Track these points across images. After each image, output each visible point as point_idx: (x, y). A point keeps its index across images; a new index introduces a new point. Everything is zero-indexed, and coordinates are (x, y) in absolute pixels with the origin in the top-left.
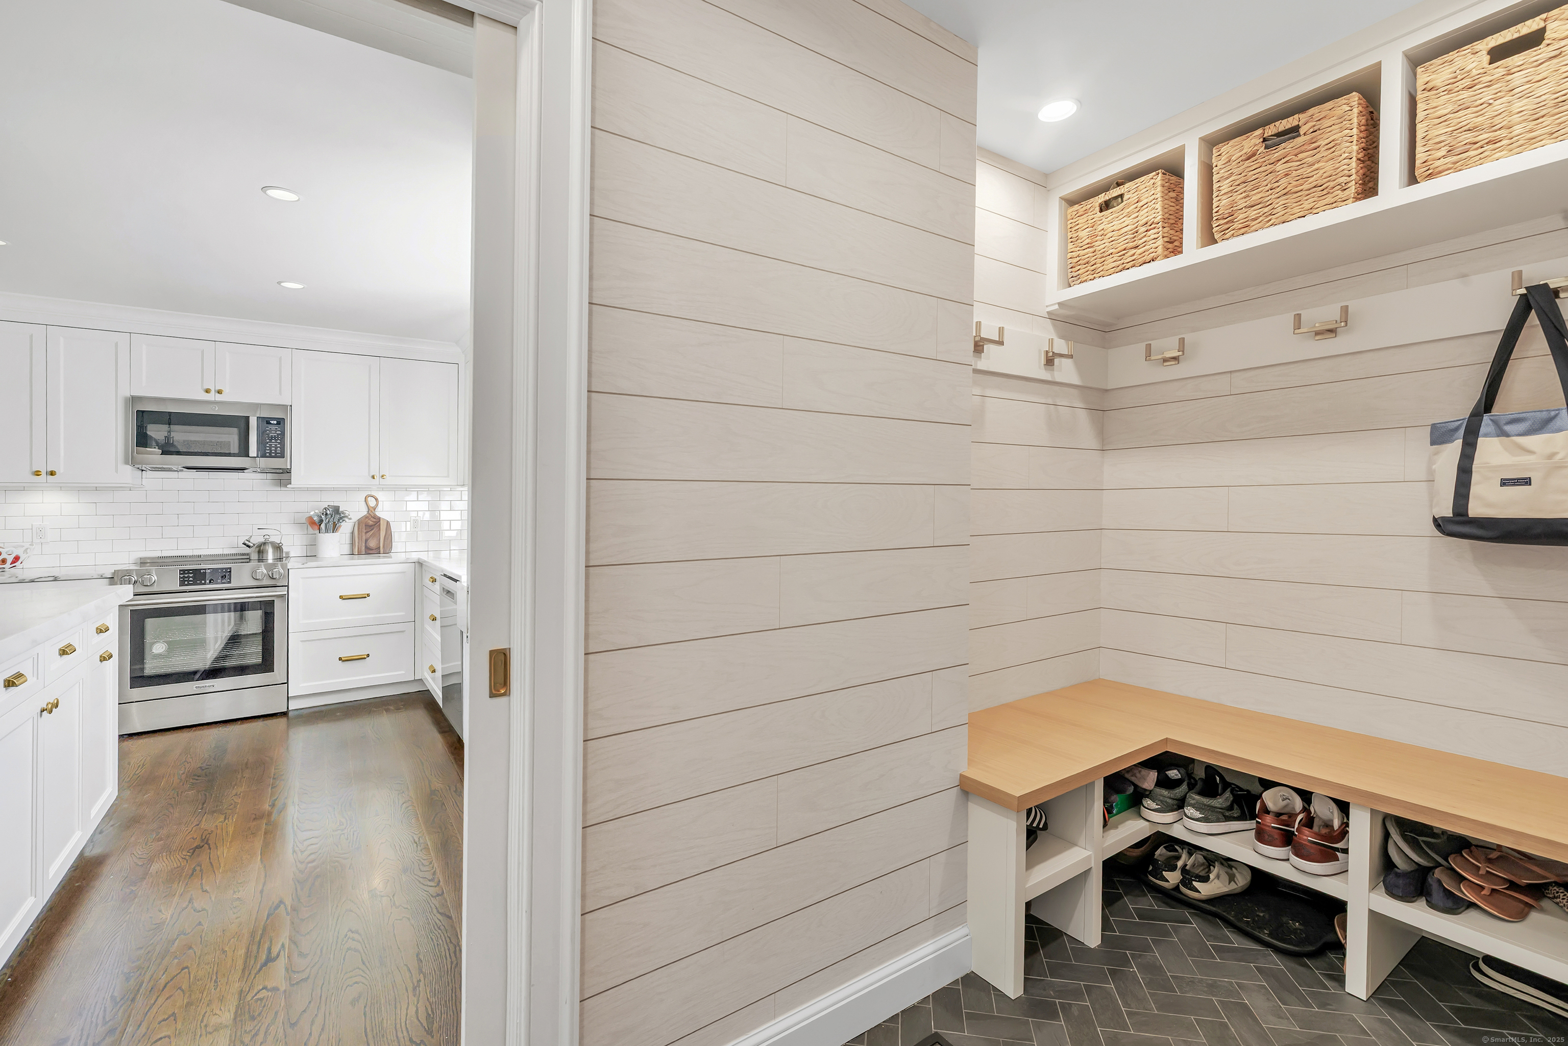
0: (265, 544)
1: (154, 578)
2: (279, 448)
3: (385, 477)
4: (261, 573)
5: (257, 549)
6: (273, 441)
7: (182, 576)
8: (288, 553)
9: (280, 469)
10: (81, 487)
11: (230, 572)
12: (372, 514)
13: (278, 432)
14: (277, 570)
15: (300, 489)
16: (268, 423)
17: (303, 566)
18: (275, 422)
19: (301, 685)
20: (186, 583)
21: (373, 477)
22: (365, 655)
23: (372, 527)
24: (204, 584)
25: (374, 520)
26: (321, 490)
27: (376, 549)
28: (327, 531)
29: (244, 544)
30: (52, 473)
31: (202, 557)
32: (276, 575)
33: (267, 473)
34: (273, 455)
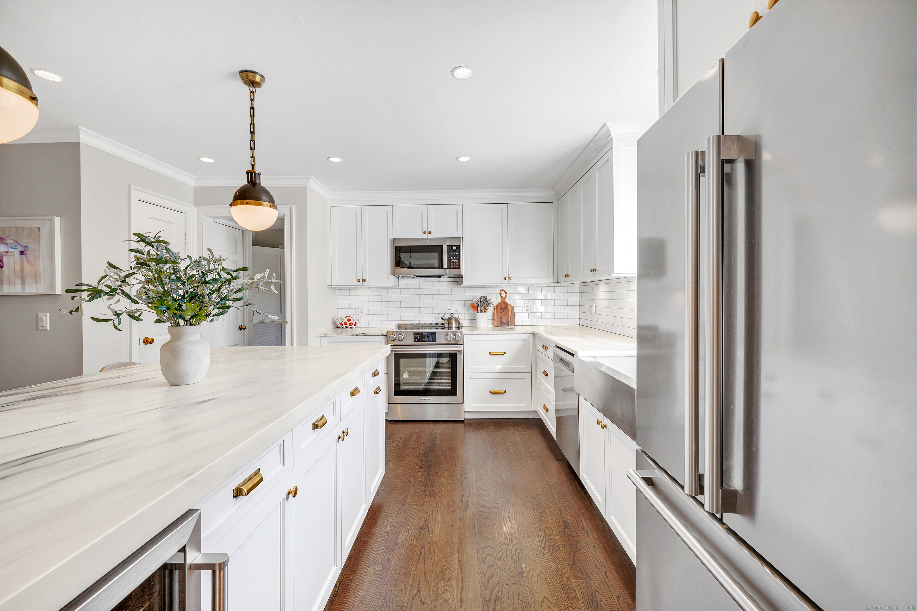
0: (451, 318)
1: (403, 337)
2: (457, 263)
3: (511, 278)
4: (450, 337)
5: (448, 321)
6: (454, 259)
7: (415, 336)
8: (462, 324)
9: (458, 275)
10: (376, 287)
11: (436, 335)
12: (503, 301)
13: (457, 254)
14: (457, 335)
15: (467, 287)
16: (452, 248)
17: (470, 333)
18: (455, 248)
19: (470, 405)
20: (417, 340)
21: (505, 279)
22: (503, 391)
23: (504, 310)
24: (425, 341)
25: (505, 305)
26: (477, 287)
27: (506, 323)
28: (481, 312)
29: (442, 318)
30: (364, 280)
31: (423, 324)
32: (457, 338)
33: (451, 278)
34: (455, 267)
